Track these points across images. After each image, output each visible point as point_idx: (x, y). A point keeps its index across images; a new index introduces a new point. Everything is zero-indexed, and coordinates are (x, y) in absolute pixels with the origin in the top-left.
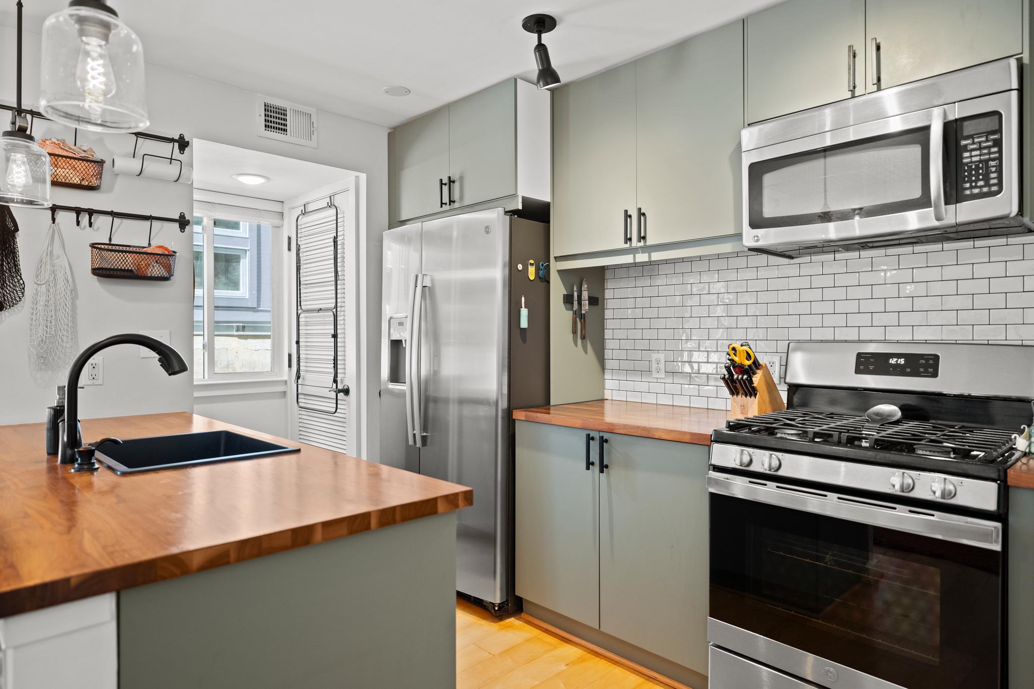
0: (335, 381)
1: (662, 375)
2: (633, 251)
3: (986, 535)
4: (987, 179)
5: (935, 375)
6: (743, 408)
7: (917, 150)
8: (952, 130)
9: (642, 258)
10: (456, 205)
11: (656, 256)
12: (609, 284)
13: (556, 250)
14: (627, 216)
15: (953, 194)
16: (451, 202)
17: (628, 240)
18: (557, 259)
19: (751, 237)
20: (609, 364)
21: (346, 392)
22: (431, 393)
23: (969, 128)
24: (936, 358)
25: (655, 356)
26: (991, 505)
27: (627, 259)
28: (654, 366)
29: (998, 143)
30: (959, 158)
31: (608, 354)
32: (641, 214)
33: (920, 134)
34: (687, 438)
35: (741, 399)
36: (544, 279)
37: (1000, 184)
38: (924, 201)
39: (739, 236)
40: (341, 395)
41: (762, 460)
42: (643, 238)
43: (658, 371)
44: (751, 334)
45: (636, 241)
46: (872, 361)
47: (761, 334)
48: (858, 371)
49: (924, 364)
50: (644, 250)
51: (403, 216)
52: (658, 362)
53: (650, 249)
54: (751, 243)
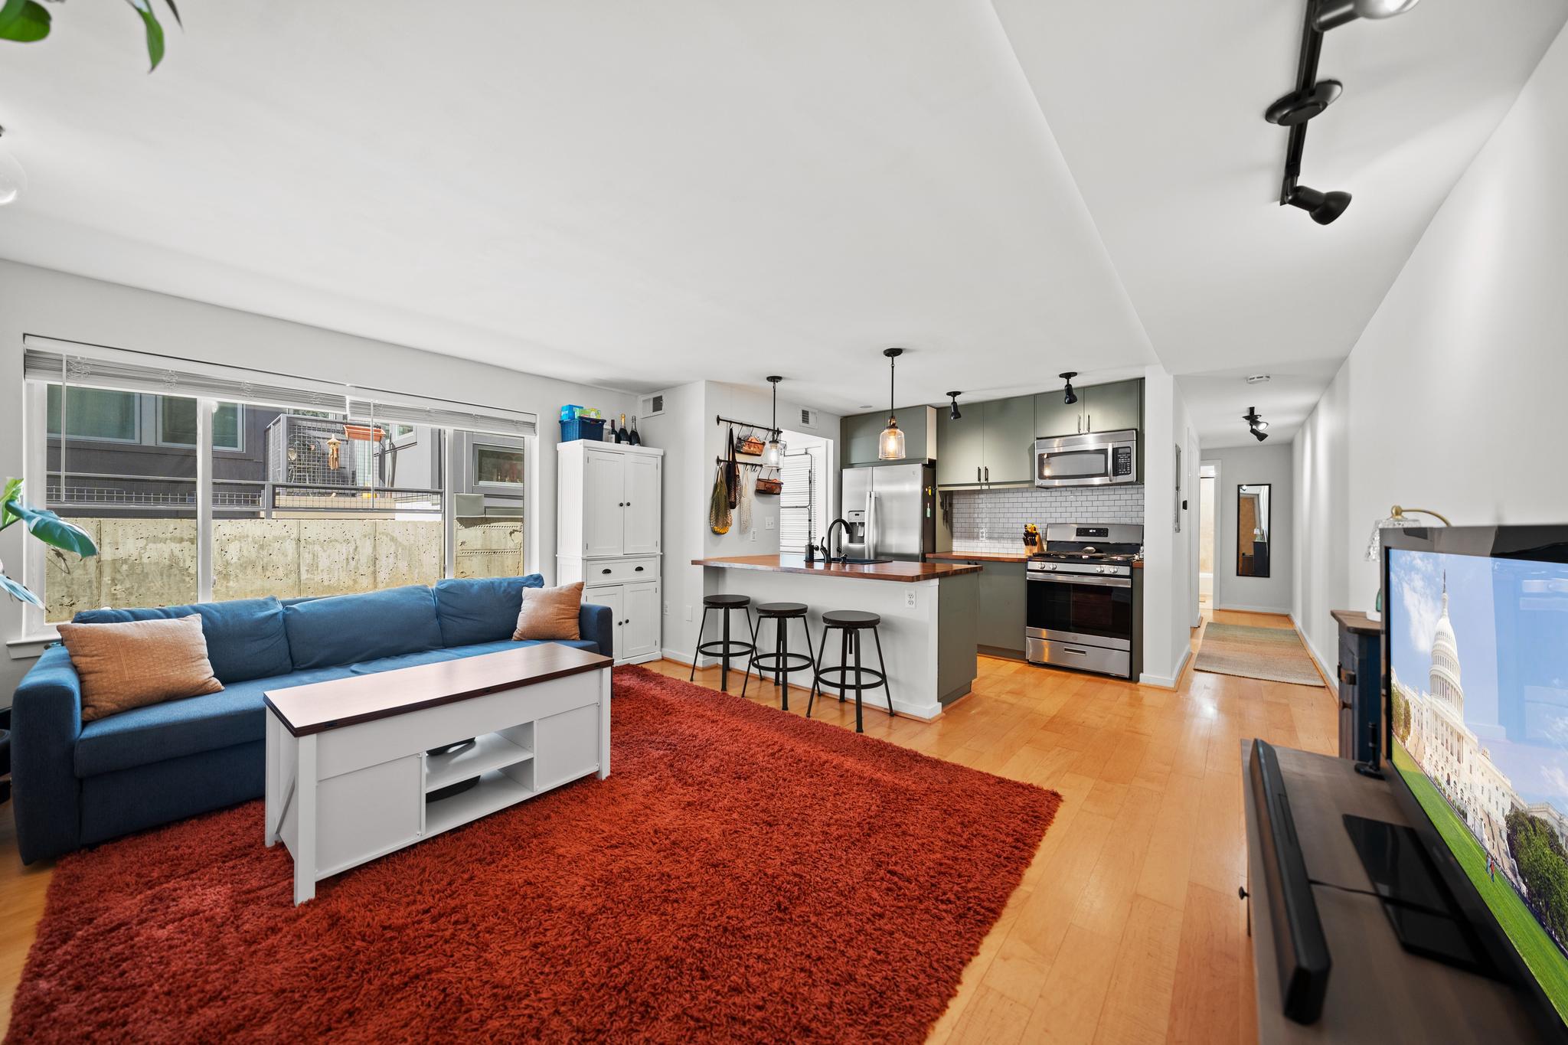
1: (985, 539)
2: (981, 484)
3: (1126, 583)
4: (1126, 469)
5: (1107, 536)
6: (1031, 550)
7: (1103, 456)
8: (1115, 451)
9: (985, 487)
11: (992, 487)
12: (955, 497)
13: (939, 482)
14: (979, 470)
15: (1116, 473)
17: (979, 480)
18: (939, 486)
19: (1038, 482)
20: (955, 535)
22: (879, 550)
23: (1120, 451)
24: (1108, 530)
25: (981, 531)
26: (1128, 574)
27: (978, 488)
28: (980, 535)
29: (1130, 457)
30: (1117, 460)
31: (955, 530)
32: (986, 469)
33: (1104, 452)
34: (1018, 561)
35: (1029, 547)
36: (934, 495)
37: (1130, 471)
38: (1105, 474)
39: (1032, 481)
41: (1049, 566)
42: (987, 479)
43: (982, 537)
44: (1020, 520)
45: (983, 480)
46: (1081, 532)
47: (1024, 521)
48: (1077, 535)
49: (1102, 532)
50: (986, 484)
51: (853, 461)
52: (982, 533)
53: (989, 484)
54: (1040, 484)
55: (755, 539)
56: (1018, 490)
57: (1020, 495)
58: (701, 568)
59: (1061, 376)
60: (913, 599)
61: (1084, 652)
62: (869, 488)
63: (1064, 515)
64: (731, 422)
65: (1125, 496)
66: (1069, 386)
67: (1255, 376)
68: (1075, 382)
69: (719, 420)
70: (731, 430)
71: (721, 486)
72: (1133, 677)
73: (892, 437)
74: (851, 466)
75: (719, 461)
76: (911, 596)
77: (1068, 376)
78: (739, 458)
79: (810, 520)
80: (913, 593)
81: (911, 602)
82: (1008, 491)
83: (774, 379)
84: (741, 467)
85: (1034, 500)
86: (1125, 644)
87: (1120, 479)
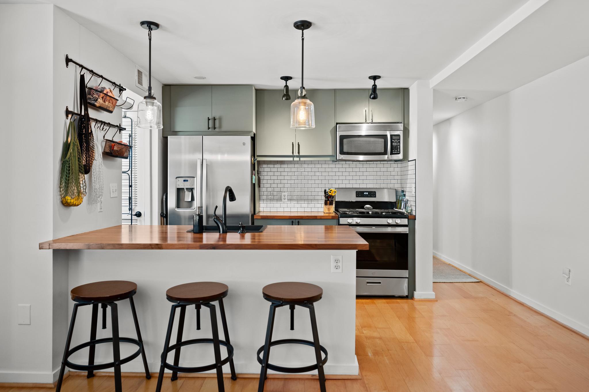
0: (131, 209)
1: (286, 200)
2: (293, 156)
3: (406, 230)
4: (397, 150)
5: (375, 197)
6: (329, 209)
7: (385, 140)
8: (391, 136)
9: (296, 159)
10: (217, 130)
12: (262, 166)
13: (258, 153)
14: (294, 145)
15: (392, 153)
16: (215, 128)
17: (293, 153)
18: (259, 156)
20: (262, 197)
21: (139, 215)
23: (395, 137)
24: (375, 192)
25: (283, 194)
26: (407, 223)
27: (290, 159)
28: (283, 197)
29: (399, 142)
30: (393, 144)
31: (262, 193)
32: (299, 145)
33: (385, 136)
35: (328, 206)
36: (254, 164)
37: (400, 151)
38: (384, 153)
39: (335, 156)
40: (134, 217)
41: (356, 221)
42: (299, 153)
43: (284, 199)
44: (320, 186)
45: (296, 153)
46: (360, 194)
47: (323, 186)
48: (357, 197)
49: (372, 194)
50: (297, 156)
51: (178, 129)
52: (284, 196)
53: (299, 156)
54: (341, 158)
55: (102, 210)
56: (311, 162)
58: (49, 253)
59: (370, 78)
60: (340, 264)
61: (380, 283)
63: (344, 182)
64: (82, 67)
65: (395, 168)
66: (375, 86)
67: (462, 97)
68: (379, 83)
69: (68, 60)
70: (82, 77)
72: (410, 296)
73: (302, 107)
75: (68, 112)
76: (337, 261)
77: (375, 78)
79: (131, 186)
80: (340, 258)
81: (337, 267)
84: (93, 124)
85: (323, 170)
86: (405, 273)
87: (395, 157)
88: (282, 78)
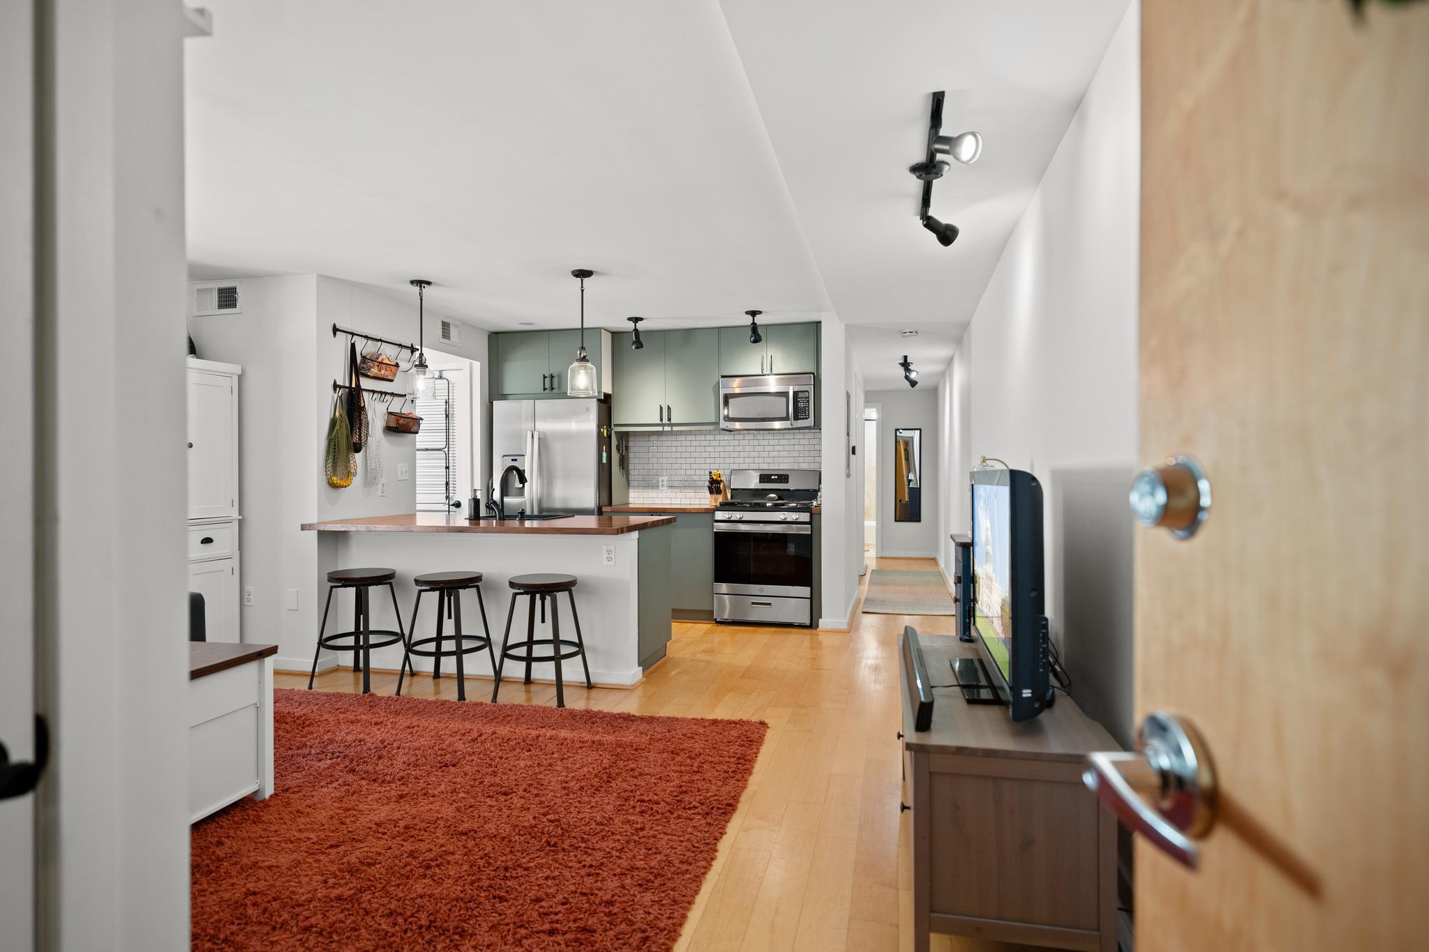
0: (447, 497)
1: (665, 488)
2: (663, 425)
3: (807, 529)
4: (805, 413)
5: (787, 482)
6: (716, 500)
7: (785, 399)
8: (795, 394)
9: (667, 429)
10: (555, 391)
11: (675, 428)
12: (631, 439)
13: (615, 421)
14: (661, 408)
15: (796, 418)
16: (552, 389)
17: (661, 420)
18: (615, 425)
19: (723, 424)
20: (632, 483)
21: (458, 505)
22: (544, 504)
23: (800, 395)
24: (788, 475)
25: (660, 479)
26: (808, 520)
27: (660, 429)
28: (660, 483)
29: (808, 402)
30: (797, 405)
31: (631, 478)
32: (669, 408)
33: (785, 394)
34: (703, 511)
35: (714, 496)
36: (609, 437)
37: (809, 415)
38: (787, 418)
39: (718, 423)
40: (452, 508)
41: (737, 515)
42: (669, 420)
43: (663, 486)
44: (703, 466)
45: (665, 421)
46: (764, 478)
47: (707, 466)
48: (760, 482)
49: (783, 478)
50: (668, 425)
51: (507, 391)
52: (663, 481)
53: (672, 425)
54: (724, 427)
55: (384, 494)
56: (700, 433)
57: (702, 437)
58: (314, 534)
59: (747, 313)
60: (612, 556)
61: (770, 604)
62: (531, 425)
63: (747, 460)
64: (353, 334)
65: (803, 439)
66: (754, 324)
67: (907, 331)
68: (759, 320)
69: (335, 330)
70: (353, 346)
71: (341, 422)
72: (813, 625)
73: (582, 372)
74: (504, 397)
75: (335, 386)
76: (609, 552)
77: (753, 314)
78: (365, 383)
79: (447, 468)
80: (612, 548)
81: (609, 559)
82: (690, 433)
83: (420, 283)
84: (365, 394)
85: (717, 443)
86: (805, 591)
87: (800, 423)
88: (630, 319)
